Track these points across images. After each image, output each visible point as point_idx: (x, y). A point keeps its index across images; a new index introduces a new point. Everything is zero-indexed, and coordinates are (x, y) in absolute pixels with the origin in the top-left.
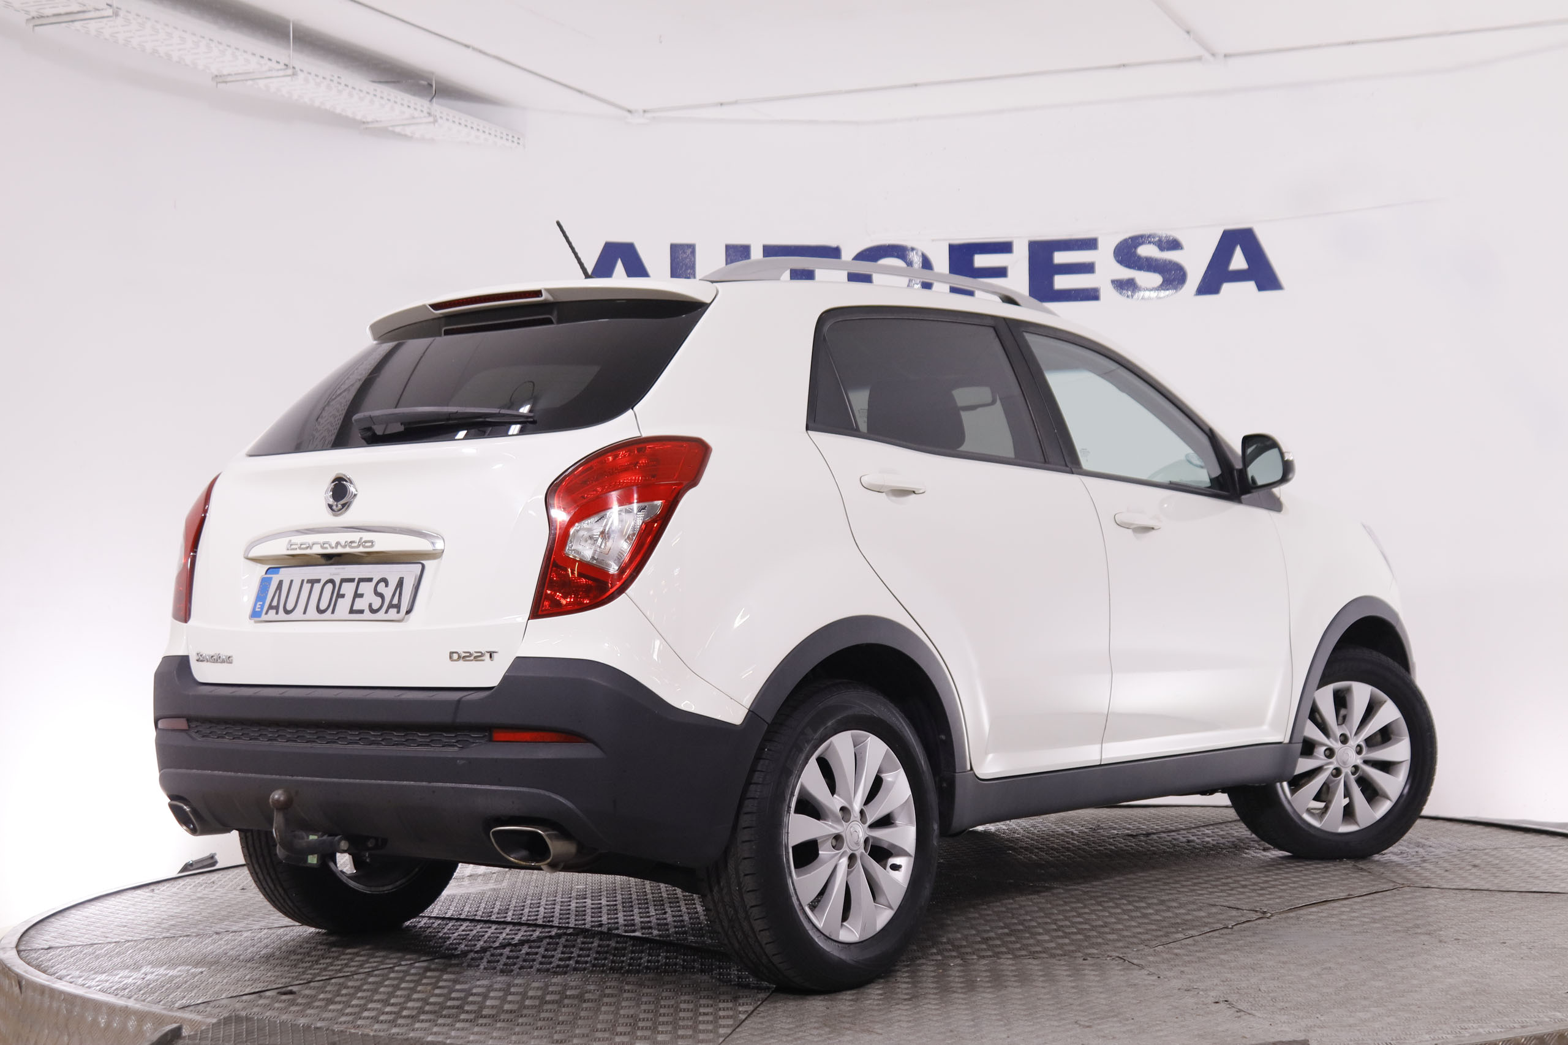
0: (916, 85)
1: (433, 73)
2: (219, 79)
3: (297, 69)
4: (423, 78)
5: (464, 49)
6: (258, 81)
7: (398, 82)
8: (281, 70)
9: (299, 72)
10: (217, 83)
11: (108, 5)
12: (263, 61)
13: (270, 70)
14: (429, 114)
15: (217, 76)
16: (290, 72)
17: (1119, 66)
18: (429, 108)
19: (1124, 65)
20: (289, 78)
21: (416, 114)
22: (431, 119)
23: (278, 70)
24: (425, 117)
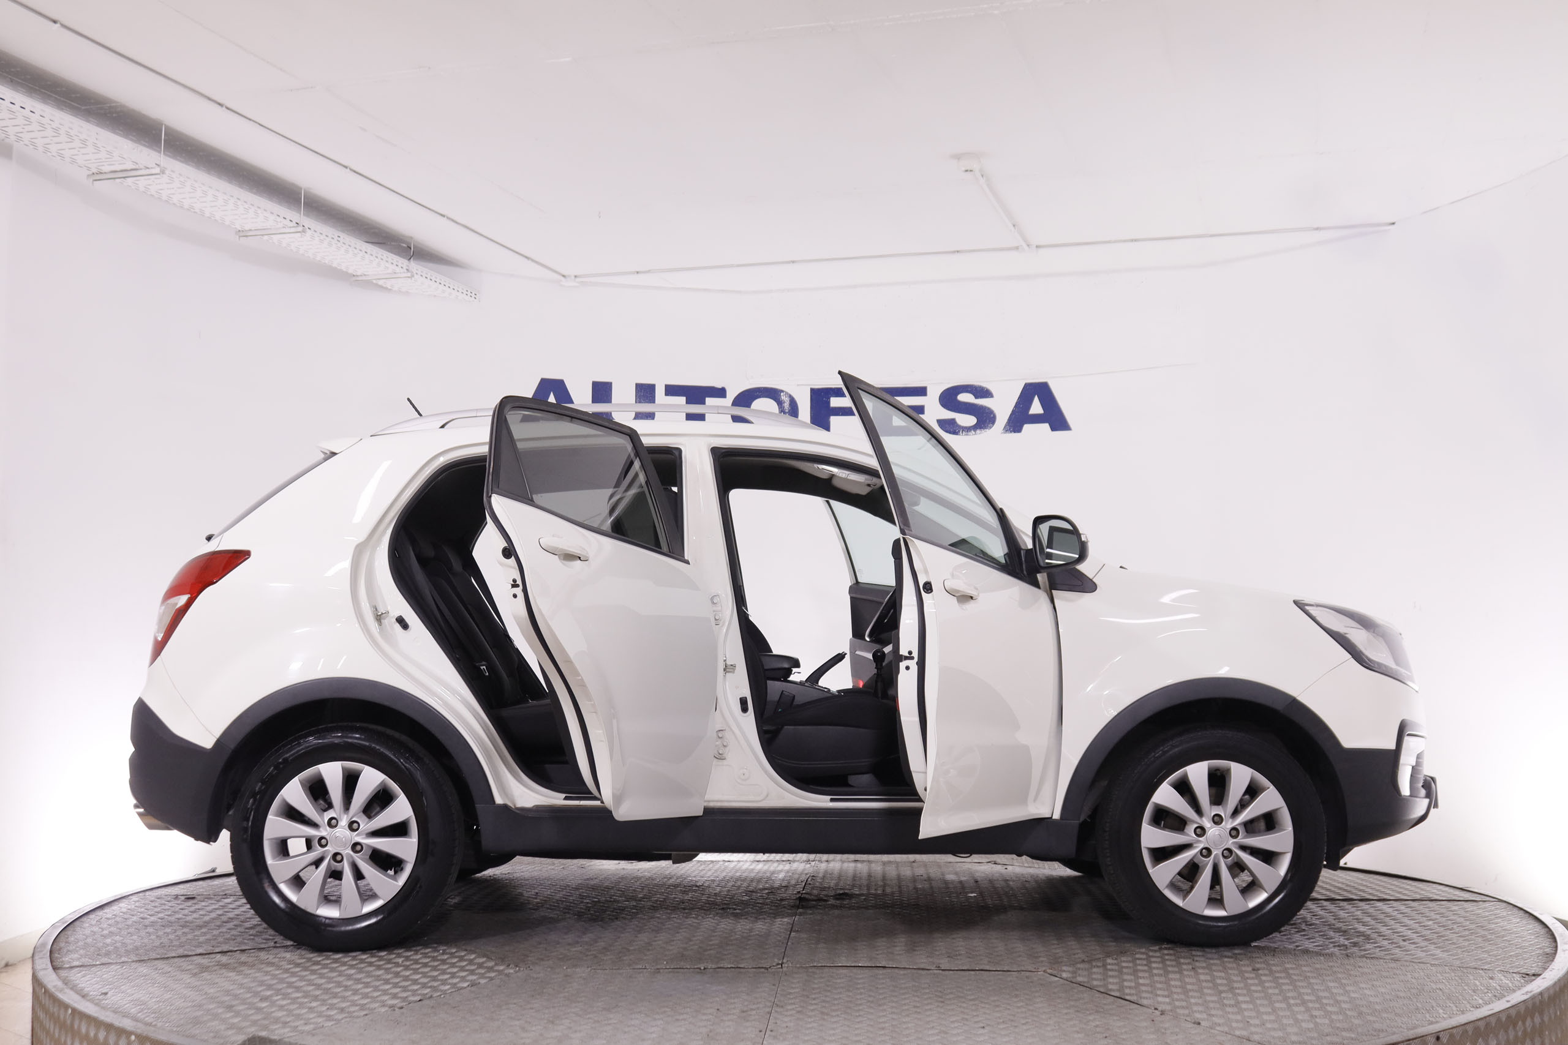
0: (793, 262)
1: (412, 238)
2: (242, 233)
3: (306, 227)
4: (404, 242)
5: (441, 217)
6: (272, 236)
7: (384, 243)
8: (293, 227)
9: (308, 230)
10: (239, 237)
11: (156, 164)
12: (278, 219)
13: (284, 227)
14: (407, 270)
15: (239, 231)
16: (300, 229)
17: (954, 252)
18: (408, 266)
19: (958, 252)
20: (299, 234)
21: (398, 270)
22: (409, 274)
23: (290, 227)
24: (404, 272)
